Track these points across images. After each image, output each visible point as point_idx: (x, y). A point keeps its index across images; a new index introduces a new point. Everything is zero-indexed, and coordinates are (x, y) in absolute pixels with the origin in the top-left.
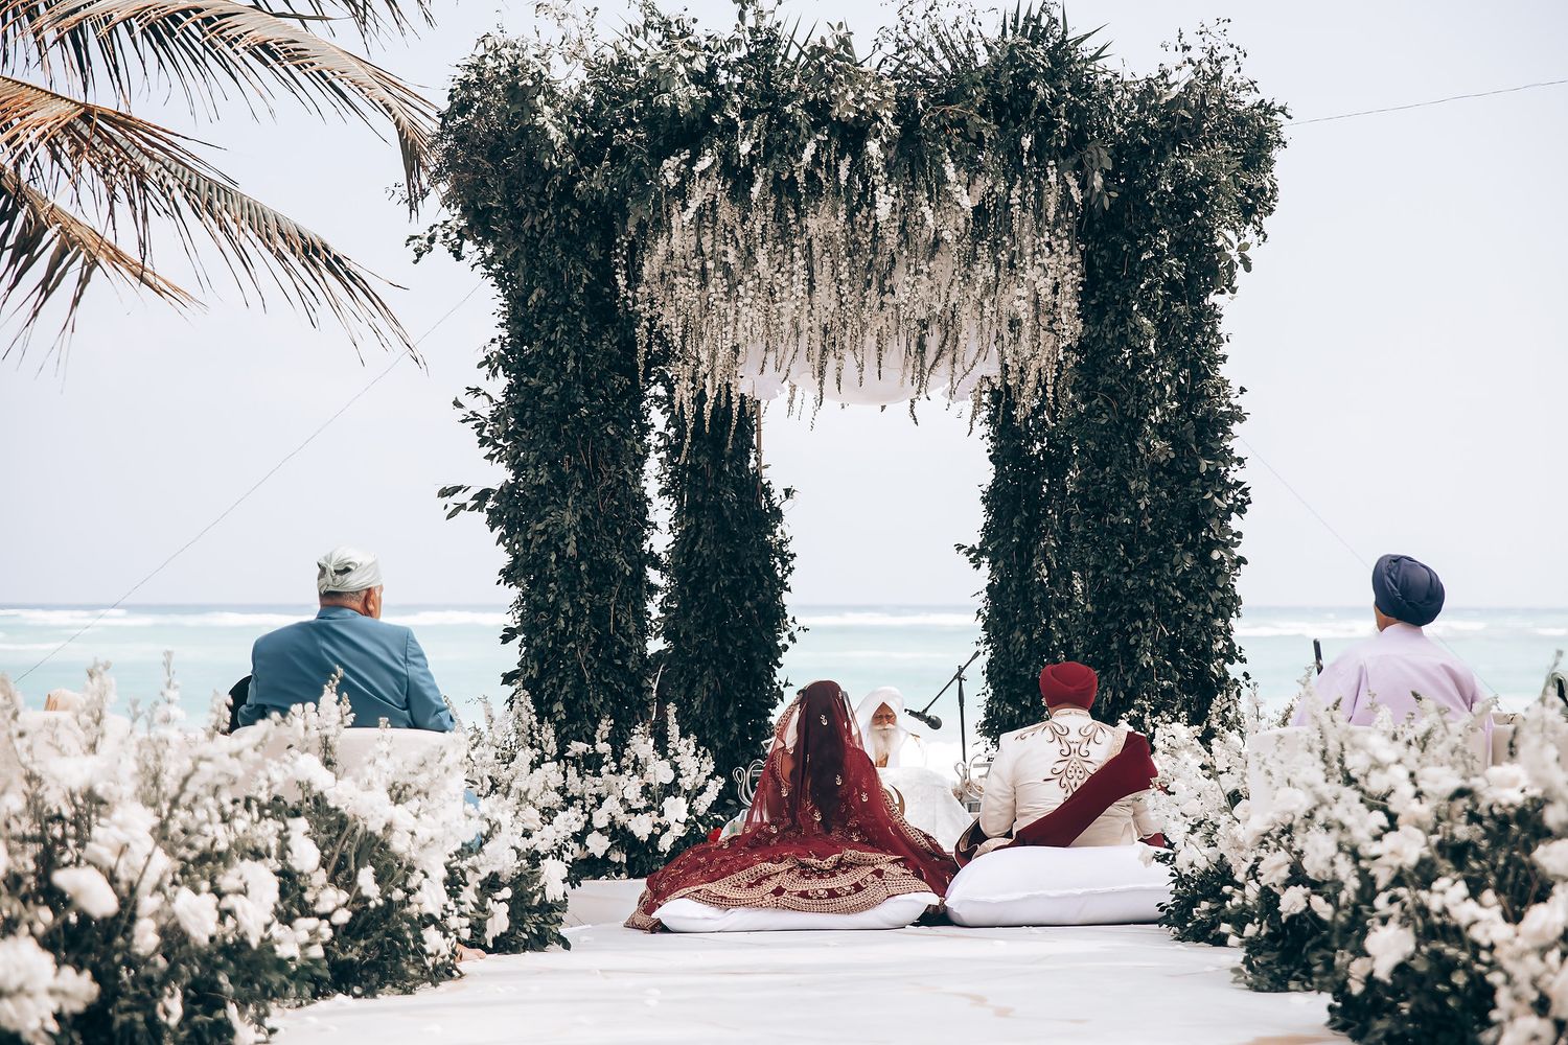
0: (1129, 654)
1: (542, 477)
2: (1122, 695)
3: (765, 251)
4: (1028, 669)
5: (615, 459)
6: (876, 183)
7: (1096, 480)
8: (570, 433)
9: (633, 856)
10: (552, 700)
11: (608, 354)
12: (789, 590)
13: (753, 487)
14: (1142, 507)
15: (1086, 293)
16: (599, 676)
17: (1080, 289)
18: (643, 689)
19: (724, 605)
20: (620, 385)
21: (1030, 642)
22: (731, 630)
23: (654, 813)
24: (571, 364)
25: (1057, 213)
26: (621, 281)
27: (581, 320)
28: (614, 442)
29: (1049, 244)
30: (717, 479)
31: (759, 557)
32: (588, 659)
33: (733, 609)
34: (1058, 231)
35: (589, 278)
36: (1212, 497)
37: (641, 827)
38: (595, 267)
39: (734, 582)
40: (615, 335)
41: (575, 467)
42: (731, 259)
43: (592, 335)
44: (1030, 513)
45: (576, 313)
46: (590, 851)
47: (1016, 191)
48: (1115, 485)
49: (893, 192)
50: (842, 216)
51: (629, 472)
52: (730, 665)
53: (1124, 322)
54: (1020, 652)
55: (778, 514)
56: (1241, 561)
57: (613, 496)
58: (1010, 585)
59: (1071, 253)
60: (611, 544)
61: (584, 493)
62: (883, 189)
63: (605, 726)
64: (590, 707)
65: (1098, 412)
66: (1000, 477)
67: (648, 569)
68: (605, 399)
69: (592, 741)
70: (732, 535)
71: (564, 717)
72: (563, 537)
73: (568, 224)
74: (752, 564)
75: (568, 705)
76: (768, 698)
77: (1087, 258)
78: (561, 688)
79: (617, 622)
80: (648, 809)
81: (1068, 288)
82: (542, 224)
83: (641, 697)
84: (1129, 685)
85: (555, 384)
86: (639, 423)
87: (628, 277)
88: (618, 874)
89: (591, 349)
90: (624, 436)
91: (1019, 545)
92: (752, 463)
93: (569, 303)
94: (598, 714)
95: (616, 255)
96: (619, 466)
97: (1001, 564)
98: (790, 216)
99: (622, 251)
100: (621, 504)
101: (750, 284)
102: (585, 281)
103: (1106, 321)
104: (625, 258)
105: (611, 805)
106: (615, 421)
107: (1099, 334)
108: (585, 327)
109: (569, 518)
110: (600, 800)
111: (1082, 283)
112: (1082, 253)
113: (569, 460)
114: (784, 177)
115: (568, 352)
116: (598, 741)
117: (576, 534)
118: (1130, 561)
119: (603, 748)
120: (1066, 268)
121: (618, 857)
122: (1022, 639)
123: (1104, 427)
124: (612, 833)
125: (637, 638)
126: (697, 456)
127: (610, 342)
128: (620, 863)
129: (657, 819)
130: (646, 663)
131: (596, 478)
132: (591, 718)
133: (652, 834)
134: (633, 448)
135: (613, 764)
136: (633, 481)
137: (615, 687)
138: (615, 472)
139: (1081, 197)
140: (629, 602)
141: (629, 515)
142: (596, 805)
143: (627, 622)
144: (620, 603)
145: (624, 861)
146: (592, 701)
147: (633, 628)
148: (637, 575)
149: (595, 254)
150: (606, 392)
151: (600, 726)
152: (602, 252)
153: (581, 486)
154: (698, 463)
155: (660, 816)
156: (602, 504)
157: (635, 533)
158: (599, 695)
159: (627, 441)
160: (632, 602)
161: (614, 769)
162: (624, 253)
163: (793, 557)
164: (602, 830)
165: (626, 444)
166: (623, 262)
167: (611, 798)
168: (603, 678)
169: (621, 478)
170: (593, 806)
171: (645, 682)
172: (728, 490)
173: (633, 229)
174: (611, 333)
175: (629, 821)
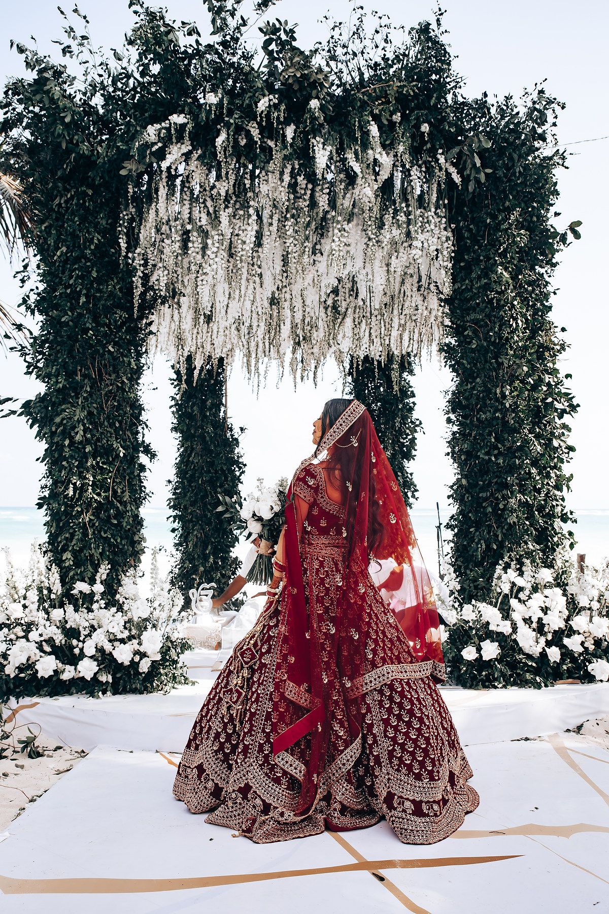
0: (500, 516)
1: (61, 382)
2: (495, 547)
3: (226, 214)
5: (116, 371)
6: (315, 144)
8: (81, 350)
9: (118, 675)
10: (64, 550)
11: (112, 295)
12: (242, 483)
13: (222, 426)
14: (507, 405)
15: (457, 258)
16: (100, 532)
17: (453, 255)
18: (135, 542)
19: (206, 490)
20: (120, 317)
22: (210, 504)
23: (135, 642)
24: (83, 299)
25: (438, 199)
26: (123, 245)
27: (93, 270)
28: (115, 359)
30: (202, 420)
31: (225, 464)
32: (90, 520)
33: (210, 492)
34: (439, 211)
35: (98, 240)
36: (553, 402)
37: (123, 654)
38: (102, 232)
39: (212, 477)
40: (118, 283)
41: (85, 376)
43: (100, 280)
45: (88, 264)
46: (81, 675)
48: (483, 392)
49: (328, 148)
50: (287, 178)
51: (125, 380)
52: (209, 524)
53: (486, 276)
55: (236, 442)
56: (571, 449)
57: (114, 399)
59: (445, 229)
60: (111, 434)
61: (90, 394)
63: (104, 571)
64: (92, 556)
65: (467, 341)
67: (141, 455)
68: (109, 326)
69: (92, 582)
70: (211, 452)
71: (72, 563)
72: (74, 428)
73: (84, 202)
74: (222, 468)
75: (75, 554)
76: (230, 542)
77: (457, 233)
78: (71, 539)
79: (115, 492)
80: (131, 638)
81: (445, 253)
82: (66, 202)
83: (133, 548)
84: (500, 539)
85: (70, 313)
86: (136, 350)
87: (128, 242)
88: (104, 693)
89: (100, 291)
90: (123, 355)
92: (222, 414)
93: (84, 256)
94: (98, 560)
95: (120, 226)
96: (118, 376)
98: (246, 182)
100: (120, 405)
101: (216, 237)
102: (96, 241)
103: (474, 275)
104: (126, 227)
105: (99, 638)
106: (116, 344)
108: (94, 274)
109: (80, 414)
110: (93, 628)
111: (453, 251)
112: (453, 230)
113: (81, 370)
114: (243, 142)
115: (81, 291)
116: (98, 581)
117: (84, 425)
118: (500, 446)
119: (99, 588)
120: (444, 239)
121: (105, 678)
123: (473, 350)
124: (100, 659)
125: (131, 504)
126: (192, 408)
127: (114, 287)
128: (107, 682)
129: (137, 647)
130: (138, 523)
131: (101, 384)
132: (92, 563)
133: (133, 659)
134: (130, 363)
135: (103, 602)
136: (129, 389)
137: (112, 540)
138: (115, 380)
139: (460, 179)
140: (125, 477)
141: (125, 413)
142: (89, 635)
143: (123, 492)
144: (117, 478)
145: (110, 680)
146: (93, 551)
147: (128, 497)
148: (130, 457)
149: (104, 222)
150: (110, 321)
151: (99, 570)
152: (109, 222)
153: (88, 389)
154: (193, 411)
155: (140, 644)
156: (106, 405)
157: (130, 427)
158: (99, 546)
159: (125, 359)
160: (127, 478)
161: (103, 606)
162: (126, 224)
163: (245, 465)
164: (91, 657)
165: (124, 360)
166: (125, 230)
167: (99, 631)
168: (102, 533)
169: (120, 385)
170: (86, 636)
171: (137, 536)
172: (209, 426)
173: (134, 210)
174: (116, 281)
175: (114, 649)
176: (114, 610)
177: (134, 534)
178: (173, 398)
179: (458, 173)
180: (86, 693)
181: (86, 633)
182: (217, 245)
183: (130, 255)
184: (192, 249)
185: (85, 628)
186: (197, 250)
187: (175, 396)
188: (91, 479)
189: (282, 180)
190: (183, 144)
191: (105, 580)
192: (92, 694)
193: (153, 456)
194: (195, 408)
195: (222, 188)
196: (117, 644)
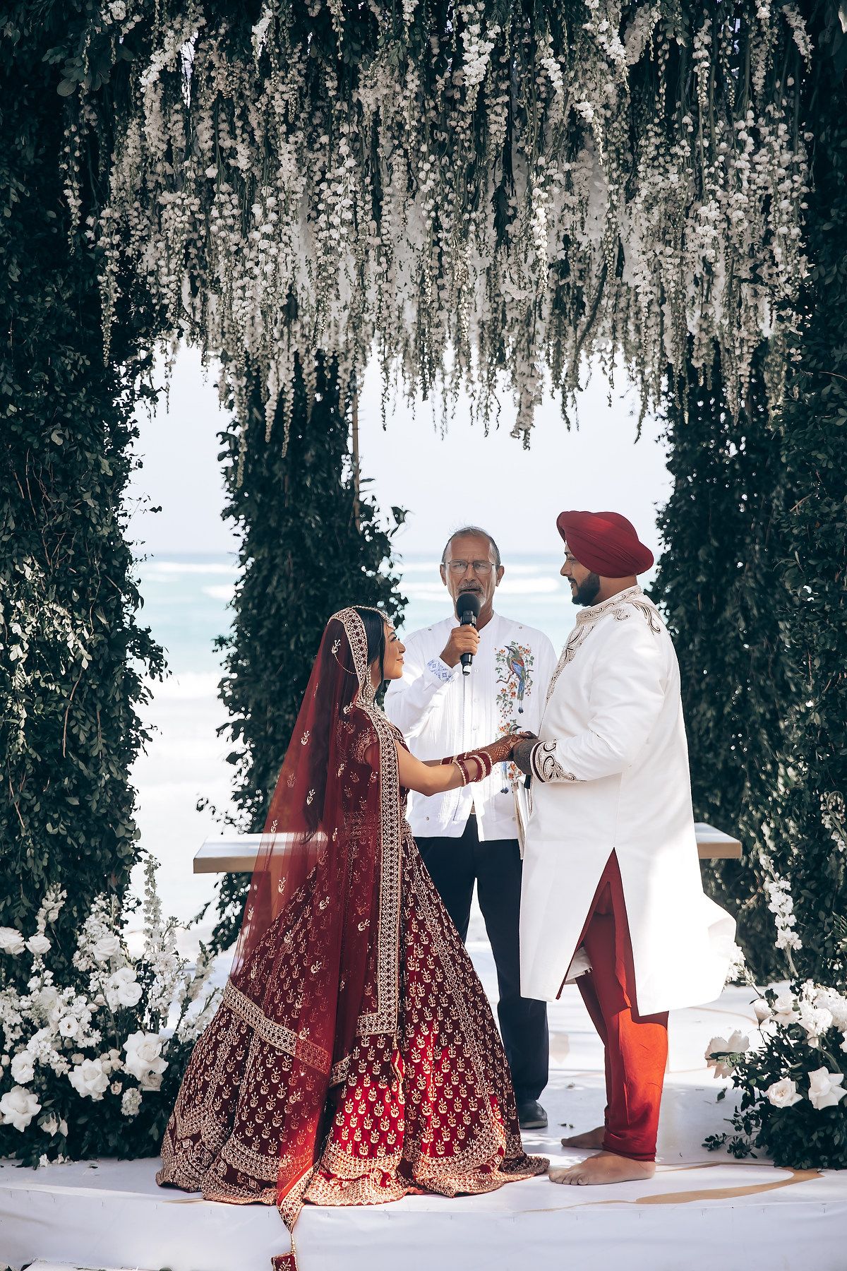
3: (291, 147)
4: (717, 755)
6: (465, 18)
7: (828, 514)
9: (81, 1121)
11: (52, 315)
13: (347, 507)
15: (813, 213)
16: (43, 823)
17: (804, 205)
18: (119, 840)
20: (75, 364)
21: (719, 718)
23: (114, 1053)
25: (769, 78)
26: (74, 202)
27: (10, 262)
28: (66, 456)
29: (754, 132)
30: (296, 496)
32: (23, 800)
34: (770, 108)
35: (20, 194)
37: (89, 1080)
40: (67, 286)
41: (3, 497)
42: (242, 162)
43: (27, 285)
44: (720, 540)
46: (6, 1121)
47: (703, 38)
49: (491, 34)
50: (414, 79)
51: (91, 503)
54: (707, 731)
55: (382, 544)
57: (67, 541)
58: (692, 641)
59: (791, 146)
62: (476, 29)
63: (52, 905)
64: (27, 873)
65: (831, 405)
66: (681, 492)
67: (129, 654)
68: (49, 388)
69: (28, 928)
77: (817, 154)
79: (73, 739)
80: (104, 1047)
81: (786, 204)
83: (114, 852)
86: (113, 426)
87: (84, 194)
88: (52, 1158)
89: (26, 307)
90: (82, 447)
91: (705, 587)
92: (346, 476)
94: (41, 882)
95: (64, 157)
96: (76, 495)
97: (681, 611)
98: (329, 84)
99: (73, 151)
100: (80, 553)
101: (271, 202)
102: (14, 198)
104: (78, 160)
105: (41, 1046)
106: (66, 423)
107: (835, 281)
110: (29, 1028)
111: (807, 197)
112: (808, 145)
114: (314, 13)
116: (41, 927)
119: (40, 943)
120: (782, 172)
121: (51, 1127)
122: (709, 715)
124: (44, 1087)
125: (108, 761)
126: (269, 468)
127: (58, 296)
128: (59, 1134)
129: (116, 1063)
130: (123, 798)
131: (38, 512)
132: (29, 890)
133: (108, 1088)
134: (98, 465)
135: (49, 974)
136: (99, 517)
137: (69, 840)
138: (68, 503)
139: (811, 47)
140: (94, 706)
141: (92, 570)
142: (24, 1040)
143: (89, 739)
144: (78, 709)
145: (65, 1132)
146: (30, 864)
147: (100, 747)
148: (105, 664)
149: (30, 154)
150: (51, 375)
151: (44, 902)
152: (41, 151)
153: (12, 525)
154: (273, 475)
155: (123, 1057)
156: (50, 553)
157: (103, 598)
158: (42, 853)
159: (88, 455)
160: (99, 707)
161: (49, 982)
162: (77, 154)
163: (404, 602)
164: (26, 1086)
165: (85, 460)
166: (76, 169)
167: (42, 1033)
168: (49, 826)
169: (78, 512)
170: (16, 1043)
171: (121, 828)
172: (311, 511)
173: (93, 116)
174: (61, 282)
175: (71, 1070)
176: (70, 991)
177: (116, 823)
178: (225, 436)
179: (808, 30)
180: (18, 1158)
181: (16, 1036)
182: (273, 217)
183: (90, 221)
184: (219, 222)
185: (13, 1027)
186: (230, 221)
187: (230, 431)
188: (24, 714)
189: (404, 85)
190: (185, 16)
191: (56, 922)
192: (29, 1161)
193: (155, 655)
194: (276, 467)
195: (277, 96)
196: (77, 1058)
